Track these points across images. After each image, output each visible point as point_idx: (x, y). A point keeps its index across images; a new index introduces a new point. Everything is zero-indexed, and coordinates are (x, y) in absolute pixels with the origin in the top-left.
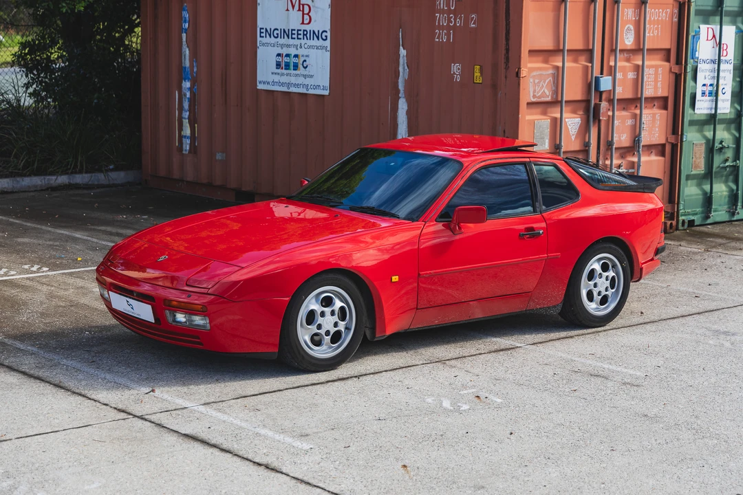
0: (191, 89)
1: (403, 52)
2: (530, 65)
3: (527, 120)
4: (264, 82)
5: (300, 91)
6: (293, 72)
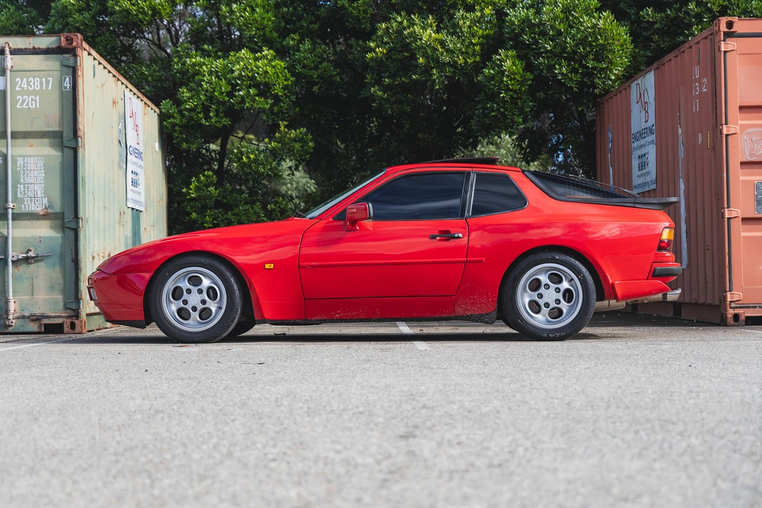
1: (680, 130)
3: (742, 181)
4: (635, 187)
5: (646, 189)
6: (644, 171)
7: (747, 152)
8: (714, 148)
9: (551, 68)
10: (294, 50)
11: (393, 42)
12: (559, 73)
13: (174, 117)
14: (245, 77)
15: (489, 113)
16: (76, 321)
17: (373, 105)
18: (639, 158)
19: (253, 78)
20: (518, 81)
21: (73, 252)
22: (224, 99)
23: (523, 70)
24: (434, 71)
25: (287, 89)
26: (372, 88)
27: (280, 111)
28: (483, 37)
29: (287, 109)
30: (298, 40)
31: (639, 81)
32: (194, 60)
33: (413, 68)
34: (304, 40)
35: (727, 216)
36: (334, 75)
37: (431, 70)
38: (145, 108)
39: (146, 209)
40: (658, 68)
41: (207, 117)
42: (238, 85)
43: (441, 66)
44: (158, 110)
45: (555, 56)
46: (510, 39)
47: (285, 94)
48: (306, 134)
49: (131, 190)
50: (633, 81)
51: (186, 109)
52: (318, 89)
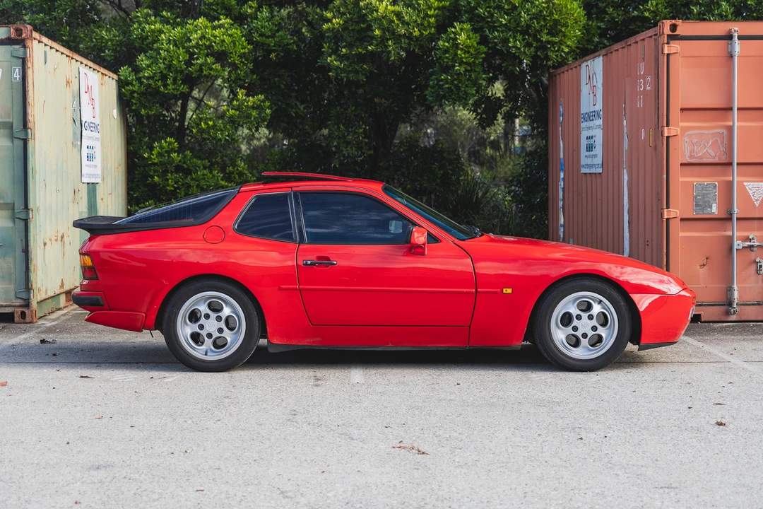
0: (564, 179)
1: (625, 121)
2: (682, 124)
3: (682, 182)
4: (583, 166)
5: (593, 171)
6: (591, 153)
7: (687, 154)
8: (656, 147)
9: (506, 41)
10: (252, 19)
11: (350, 13)
12: (513, 47)
13: (132, 85)
14: (202, 45)
15: (443, 85)
16: (27, 311)
17: (330, 74)
18: (587, 139)
19: (210, 47)
20: (472, 54)
21: (24, 242)
22: (181, 67)
23: (478, 44)
24: (390, 42)
25: (245, 57)
26: (329, 58)
27: (238, 78)
28: (438, 8)
29: (244, 76)
30: (256, 9)
31: (589, 63)
32: (153, 27)
33: (369, 39)
34: (262, 8)
35: (666, 217)
36: (291, 44)
37: (387, 42)
38: (102, 79)
39: (103, 179)
40: (606, 55)
41: (165, 85)
42: (195, 53)
43: (397, 38)
44: (115, 77)
45: (510, 30)
46: (466, 12)
47: (241, 62)
48: (263, 101)
49: (87, 165)
50: (583, 62)
51: (144, 77)
52: (276, 56)
